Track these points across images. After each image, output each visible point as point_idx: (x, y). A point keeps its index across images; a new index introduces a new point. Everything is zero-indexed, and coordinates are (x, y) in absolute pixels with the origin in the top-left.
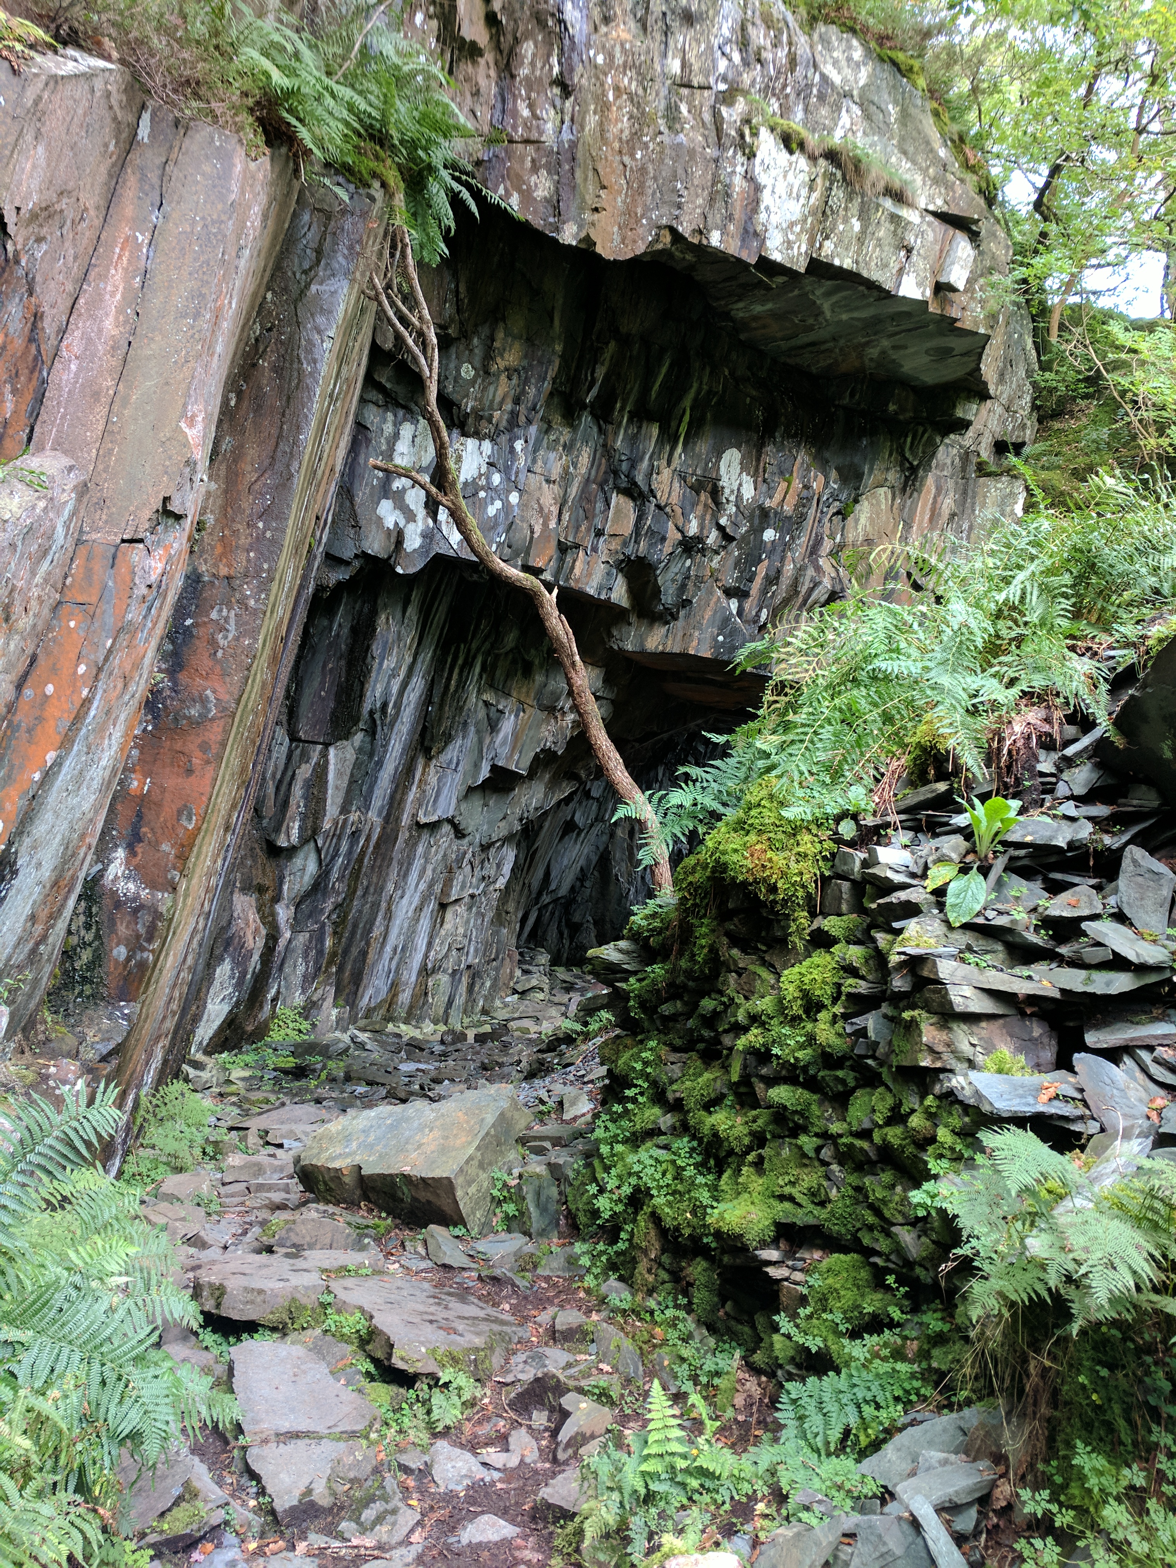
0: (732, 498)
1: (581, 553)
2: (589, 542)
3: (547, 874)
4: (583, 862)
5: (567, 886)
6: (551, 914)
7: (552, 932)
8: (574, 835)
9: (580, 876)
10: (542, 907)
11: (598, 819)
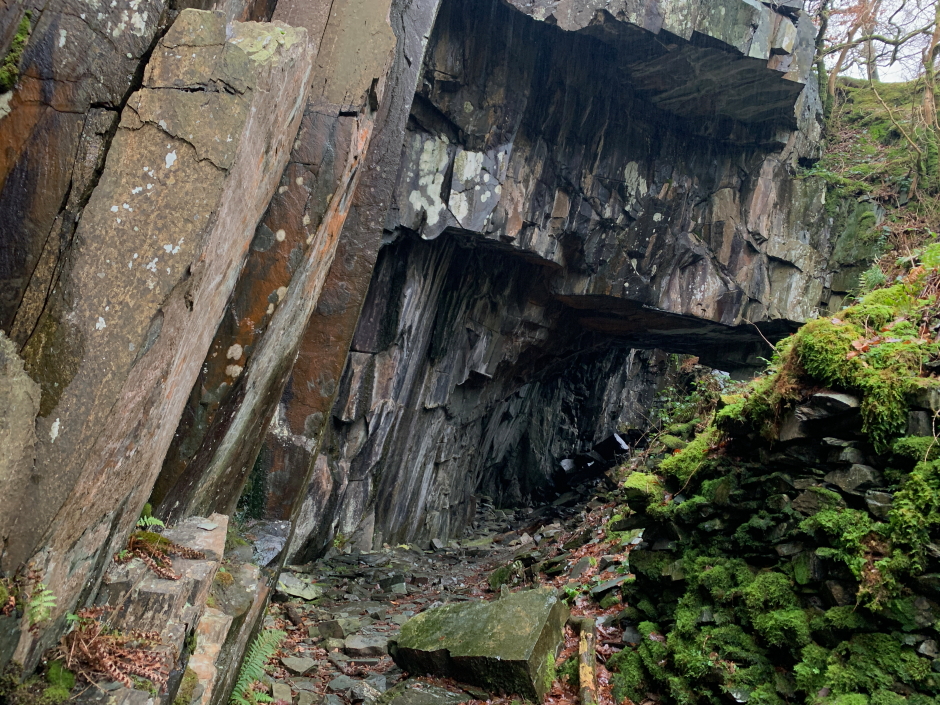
0: (633, 193)
1: (536, 229)
2: (541, 222)
3: (492, 447)
4: (511, 440)
5: (501, 456)
6: (491, 474)
7: (492, 486)
8: (507, 422)
9: (509, 449)
10: (486, 469)
11: (521, 412)
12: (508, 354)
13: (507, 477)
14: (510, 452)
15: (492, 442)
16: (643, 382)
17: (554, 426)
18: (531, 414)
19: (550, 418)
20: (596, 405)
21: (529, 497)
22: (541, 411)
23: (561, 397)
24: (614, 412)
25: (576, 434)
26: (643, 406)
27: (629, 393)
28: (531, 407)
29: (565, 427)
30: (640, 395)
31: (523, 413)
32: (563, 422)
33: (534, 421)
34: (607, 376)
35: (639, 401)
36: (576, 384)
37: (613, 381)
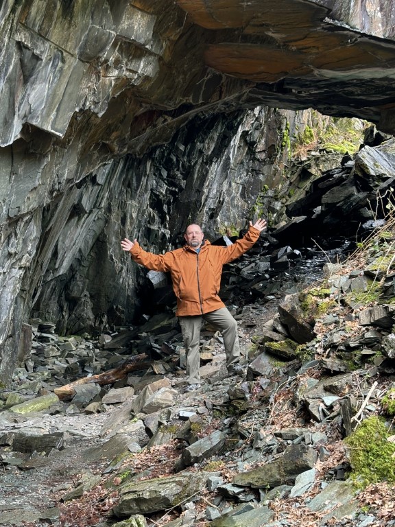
3: (55, 254)
4: (80, 244)
5: (66, 265)
6: (53, 290)
7: (54, 307)
8: (77, 218)
9: (78, 256)
10: (46, 283)
11: (96, 205)
12: (91, 98)
13: (75, 294)
14: (79, 260)
15: (56, 246)
16: (248, 171)
17: (139, 226)
18: (109, 209)
19: (134, 215)
20: (194, 199)
21: (105, 319)
22: (122, 206)
23: (149, 187)
24: (213, 209)
25: (168, 236)
26: (246, 201)
27: (230, 185)
28: (110, 199)
29: (155, 227)
30: (244, 188)
31: (99, 208)
32: (151, 220)
33: (113, 219)
34: (209, 161)
35: (243, 195)
36: (168, 170)
37: (215, 169)
